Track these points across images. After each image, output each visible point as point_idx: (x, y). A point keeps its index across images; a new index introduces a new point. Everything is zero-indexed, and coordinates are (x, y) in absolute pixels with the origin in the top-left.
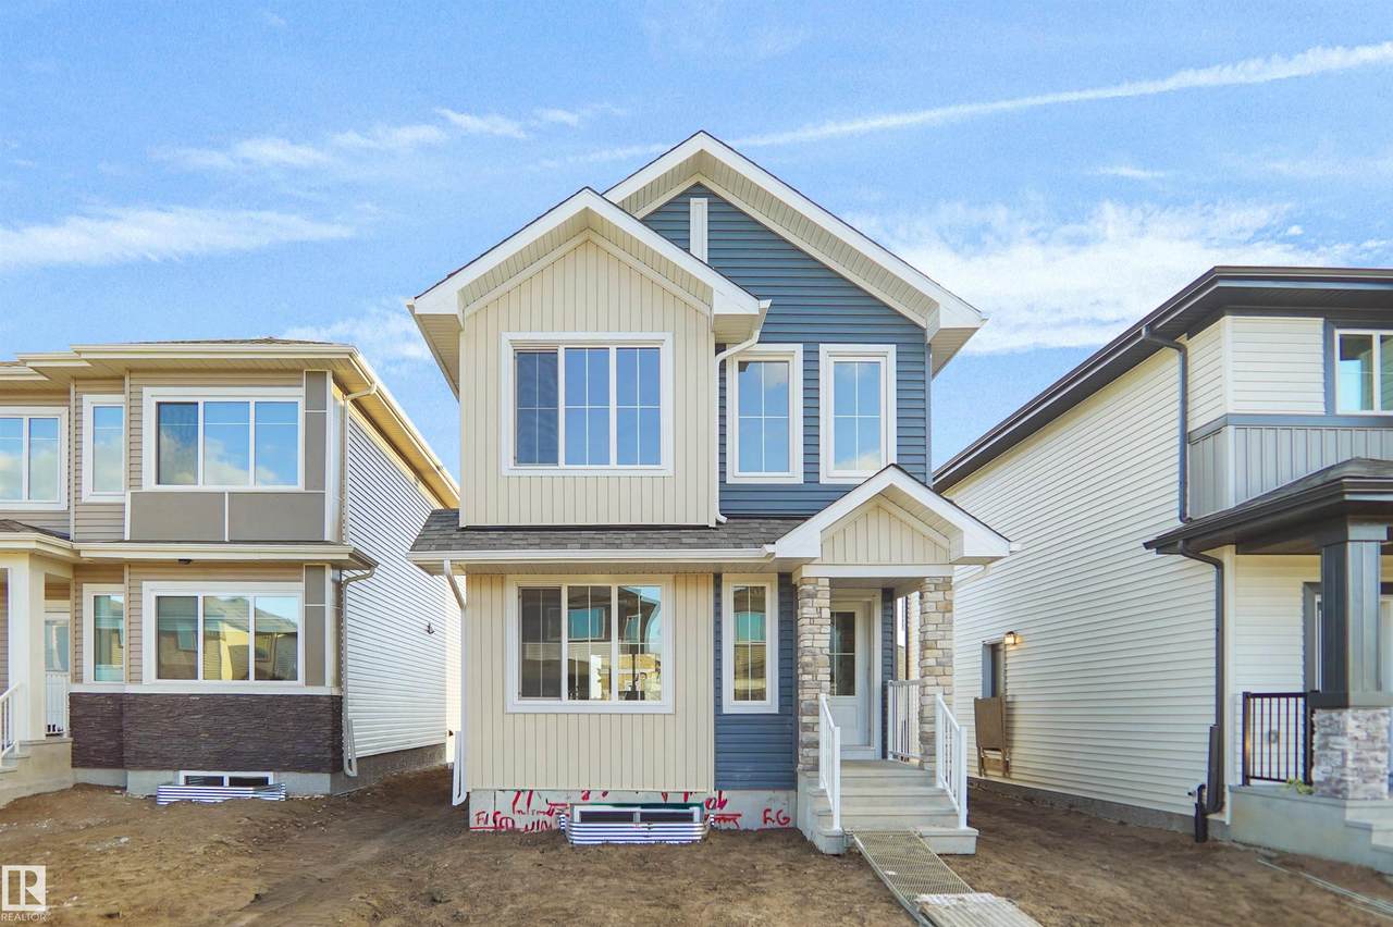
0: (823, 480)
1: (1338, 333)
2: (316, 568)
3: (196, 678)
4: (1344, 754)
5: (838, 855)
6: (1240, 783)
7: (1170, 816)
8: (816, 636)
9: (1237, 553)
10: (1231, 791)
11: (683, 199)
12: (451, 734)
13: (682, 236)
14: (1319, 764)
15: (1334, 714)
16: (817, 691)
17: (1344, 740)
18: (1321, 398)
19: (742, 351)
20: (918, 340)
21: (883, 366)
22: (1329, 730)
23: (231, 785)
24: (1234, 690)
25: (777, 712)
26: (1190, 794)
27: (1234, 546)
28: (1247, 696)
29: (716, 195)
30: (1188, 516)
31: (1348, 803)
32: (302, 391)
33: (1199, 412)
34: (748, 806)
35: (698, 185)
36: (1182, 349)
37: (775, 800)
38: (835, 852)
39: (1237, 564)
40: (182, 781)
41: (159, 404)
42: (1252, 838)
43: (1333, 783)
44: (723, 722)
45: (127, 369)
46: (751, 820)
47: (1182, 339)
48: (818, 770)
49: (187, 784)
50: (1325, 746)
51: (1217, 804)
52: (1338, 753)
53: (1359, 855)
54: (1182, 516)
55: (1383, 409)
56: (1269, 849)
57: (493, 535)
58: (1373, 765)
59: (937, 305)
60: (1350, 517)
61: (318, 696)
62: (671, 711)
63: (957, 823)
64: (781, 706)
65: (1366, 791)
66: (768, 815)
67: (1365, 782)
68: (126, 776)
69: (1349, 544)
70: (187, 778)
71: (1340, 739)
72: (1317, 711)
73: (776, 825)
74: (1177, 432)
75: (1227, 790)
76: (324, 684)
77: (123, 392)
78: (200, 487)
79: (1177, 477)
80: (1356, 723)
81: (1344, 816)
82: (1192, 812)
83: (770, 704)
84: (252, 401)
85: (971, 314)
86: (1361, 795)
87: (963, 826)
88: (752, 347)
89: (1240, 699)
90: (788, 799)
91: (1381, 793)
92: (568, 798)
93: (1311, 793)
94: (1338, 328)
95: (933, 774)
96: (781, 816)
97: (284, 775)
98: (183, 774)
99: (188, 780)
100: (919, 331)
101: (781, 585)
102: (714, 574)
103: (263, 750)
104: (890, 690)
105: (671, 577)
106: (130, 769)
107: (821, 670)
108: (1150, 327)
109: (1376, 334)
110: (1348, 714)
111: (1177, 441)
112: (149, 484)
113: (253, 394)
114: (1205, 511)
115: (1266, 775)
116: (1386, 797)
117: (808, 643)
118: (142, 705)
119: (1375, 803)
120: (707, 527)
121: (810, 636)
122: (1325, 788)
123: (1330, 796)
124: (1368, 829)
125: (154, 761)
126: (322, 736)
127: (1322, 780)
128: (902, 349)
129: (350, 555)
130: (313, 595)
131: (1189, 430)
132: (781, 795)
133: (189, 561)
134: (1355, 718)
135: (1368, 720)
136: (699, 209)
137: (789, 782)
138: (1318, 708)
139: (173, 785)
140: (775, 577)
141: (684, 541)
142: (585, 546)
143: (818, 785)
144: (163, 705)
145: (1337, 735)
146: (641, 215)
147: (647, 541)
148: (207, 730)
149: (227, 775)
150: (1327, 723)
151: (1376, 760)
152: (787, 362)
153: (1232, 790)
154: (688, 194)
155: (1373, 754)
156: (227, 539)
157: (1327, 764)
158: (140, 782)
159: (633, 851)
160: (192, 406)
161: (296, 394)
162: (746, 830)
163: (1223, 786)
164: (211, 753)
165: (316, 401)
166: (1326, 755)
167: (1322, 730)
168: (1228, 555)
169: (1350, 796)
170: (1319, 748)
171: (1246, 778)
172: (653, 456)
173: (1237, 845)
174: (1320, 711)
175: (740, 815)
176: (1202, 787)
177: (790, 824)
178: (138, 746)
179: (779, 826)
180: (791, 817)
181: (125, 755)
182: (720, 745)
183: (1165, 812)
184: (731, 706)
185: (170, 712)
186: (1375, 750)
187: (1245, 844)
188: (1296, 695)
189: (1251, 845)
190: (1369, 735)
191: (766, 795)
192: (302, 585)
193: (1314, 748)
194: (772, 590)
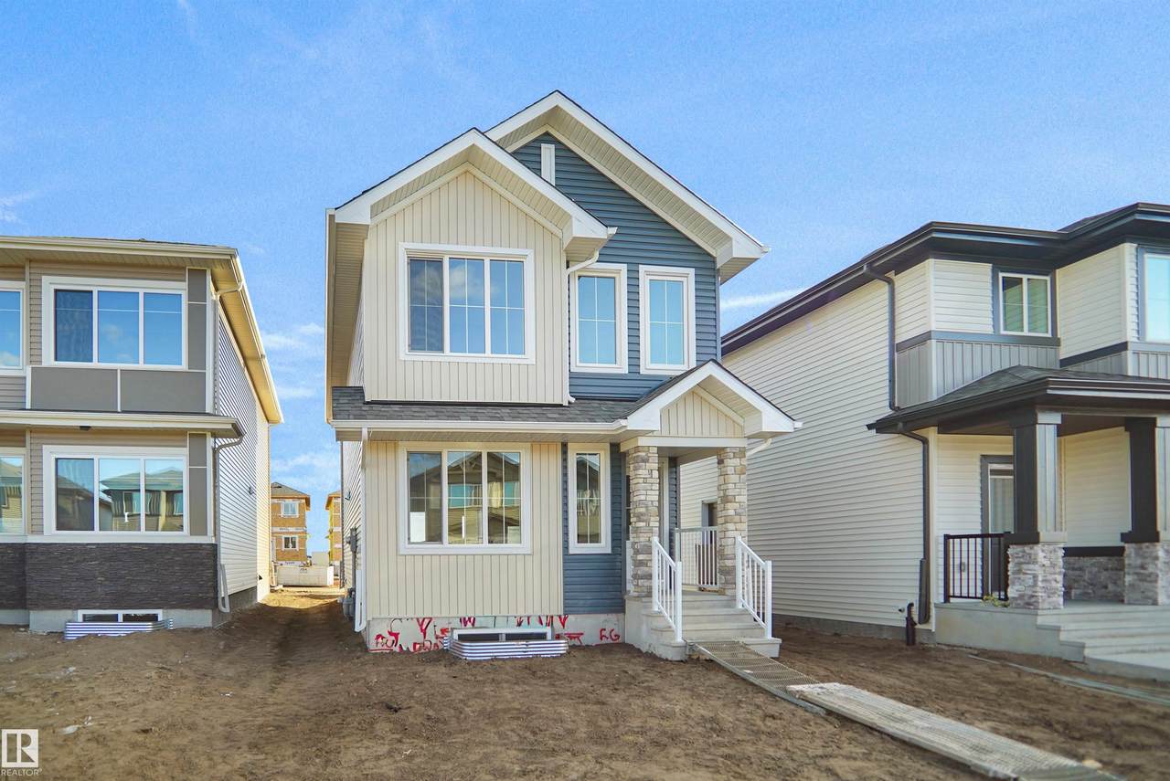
0: (642, 371)
1: (1001, 275)
2: (198, 436)
3: (93, 530)
4: (1035, 577)
5: (682, 661)
6: (943, 601)
7: (880, 627)
8: (649, 492)
9: (939, 433)
10: (935, 607)
11: (536, 145)
12: (260, 578)
13: (537, 166)
14: (1013, 584)
15: (1027, 549)
16: (650, 535)
17: (1037, 567)
18: (990, 321)
19: (584, 268)
20: (710, 265)
21: (685, 284)
22: (1022, 560)
23: (124, 621)
24: (937, 533)
25: (610, 552)
26: (900, 610)
27: (936, 428)
28: (947, 537)
29: (560, 142)
30: (896, 405)
31: (1040, 612)
32: (185, 285)
33: (903, 330)
34: (589, 626)
35: (547, 134)
36: (890, 282)
37: (607, 621)
38: (679, 659)
39: (939, 440)
40: (80, 618)
41: (56, 291)
42: (954, 641)
43: (1026, 598)
44: (568, 558)
45: (27, 259)
46: (590, 638)
47: (891, 275)
48: (651, 596)
49: (84, 621)
50: (1019, 571)
51: (925, 617)
52: (1031, 576)
53: (1049, 648)
54: (892, 406)
55: (1029, 331)
56: (970, 648)
57: (396, 408)
58: (1054, 584)
59: (731, 239)
60: (1038, 406)
61: (201, 544)
62: (529, 552)
63: (763, 634)
64: (613, 548)
65: (1050, 603)
66: (603, 633)
67: (1049, 597)
68: (29, 615)
69: (1037, 426)
70: (84, 616)
71: (1031, 566)
72: (1011, 546)
73: (610, 641)
74: (887, 343)
75: (932, 606)
76: (206, 534)
77: (24, 280)
78: (95, 364)
79: (887, 376)
80: (1044, 555)
81: (1036, 621)
82: (904, 624)
83: (604, 546)
84: (141, 292)
85: (757, 248)
86: (1046, 606)
87: (769, 636)
88: (593, 264)
89: (942, 540)
90: (618, 620)
91: (1059, 605)
92: (450, 623)
93: (1005, 606)
94: (1002, 271)
95: (734, 598)
96: (613, 634)
97: (172, 612)
98: (81, 613)
99: (86, 619)
100: (709, 258)
101: (612, 453)
102: (562, 443)
103: (153, 591)
104: (677, 535)
105: (529, 444)
106: (32, 609)
107: (652, 519)
108: (870, 265)
109: (1025, 277)
110: (1038, 548)
111: (887, 349)
112: (48, 360)
113: (142, 287)
114: (911, 401)
115: (964, 594)
116: (1062, 607)
117: (643, 498)
118: (43, 554)
119: (1055, 611)
120: (561, 406)
121: (645, 492)
122: (1019, 602)
123: (1023, 607)
124: (1057, 630)
125: (55, 602)
126: (204, 578)
127: (1016, 596)
128: (700, 272)
129: (233, 425)
130: (196, 458)
131: (897, 341)
132: (613, 617)
133: (87, 428)
134: (1043, 551)
135: (1051, 552)
136: (548, 153)
137: (618, 606)
138: (1012, 544)
139: (76, 622)
140: (607, 446)
141: (550, 416)
142: (474, 418)
143: (651, 607)
144: (63, 553)
145: (1028, 563)
146: (511, 149)
147: (521, 415)
148: (102, 574)
149: (121, 613)
150: (1021, 555)
151: (1056, 581)
152: (614, 278)
153: (937, 606)
154: (540, 140)
155: (1054, 576)
156: (119, 410)
157: (1020, 584)
158: (43, 620)
159: (519, 664)
160: (87, 294)
161: (180, 288)
162: (587, 646)
163: (930, 603)
164: (107, 594)
165: (197, 293)
166: (1019, 579)
167: (1016, 560)
168: (932, 434)
169: (1040, 607)
170: (1013, 573)
171: (947, 597)
172: (519, 349)
173: (943, 647)
174: (1015, 546)
175: (582, 634)
176: (911, 605)
177: (620, 640)
178: (40, 589)
179: (612, 642)
180: (620, 634)
181: (28, 597)
182: (568, 579)
183: (877, 625)
184: (576, 548)
185: (68, 559)
186: (1055, 574)
187: (948, 645)
188: (975, 536)
189: (955, 646)
190: (1051, 563)
191: (603, 617)
192: (186, 451)
193: (1009, 573)
194: (606, 457)
